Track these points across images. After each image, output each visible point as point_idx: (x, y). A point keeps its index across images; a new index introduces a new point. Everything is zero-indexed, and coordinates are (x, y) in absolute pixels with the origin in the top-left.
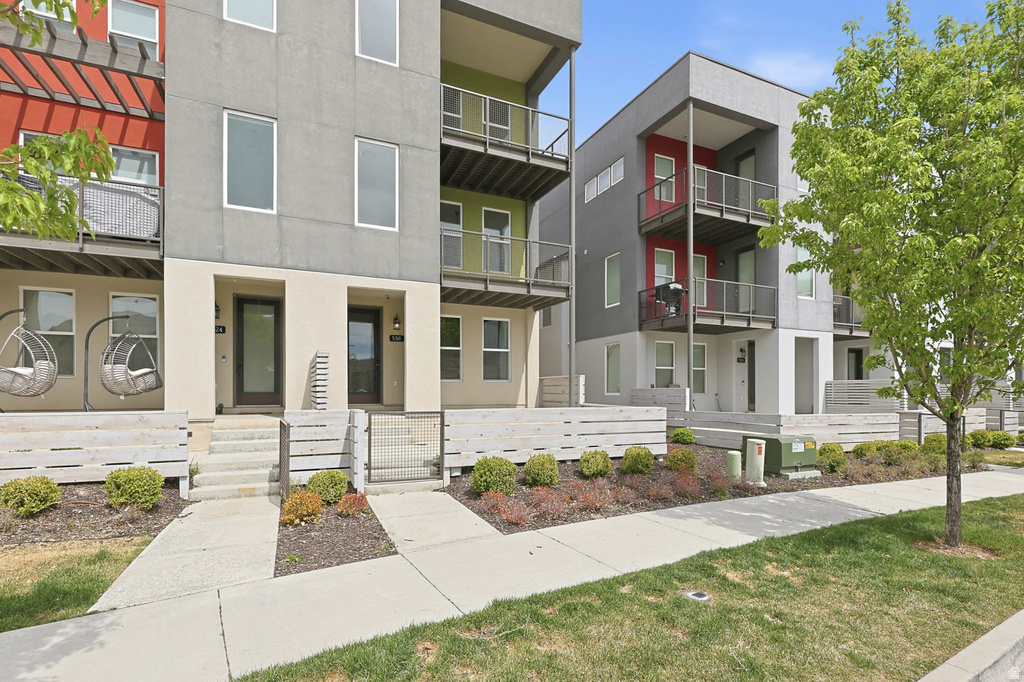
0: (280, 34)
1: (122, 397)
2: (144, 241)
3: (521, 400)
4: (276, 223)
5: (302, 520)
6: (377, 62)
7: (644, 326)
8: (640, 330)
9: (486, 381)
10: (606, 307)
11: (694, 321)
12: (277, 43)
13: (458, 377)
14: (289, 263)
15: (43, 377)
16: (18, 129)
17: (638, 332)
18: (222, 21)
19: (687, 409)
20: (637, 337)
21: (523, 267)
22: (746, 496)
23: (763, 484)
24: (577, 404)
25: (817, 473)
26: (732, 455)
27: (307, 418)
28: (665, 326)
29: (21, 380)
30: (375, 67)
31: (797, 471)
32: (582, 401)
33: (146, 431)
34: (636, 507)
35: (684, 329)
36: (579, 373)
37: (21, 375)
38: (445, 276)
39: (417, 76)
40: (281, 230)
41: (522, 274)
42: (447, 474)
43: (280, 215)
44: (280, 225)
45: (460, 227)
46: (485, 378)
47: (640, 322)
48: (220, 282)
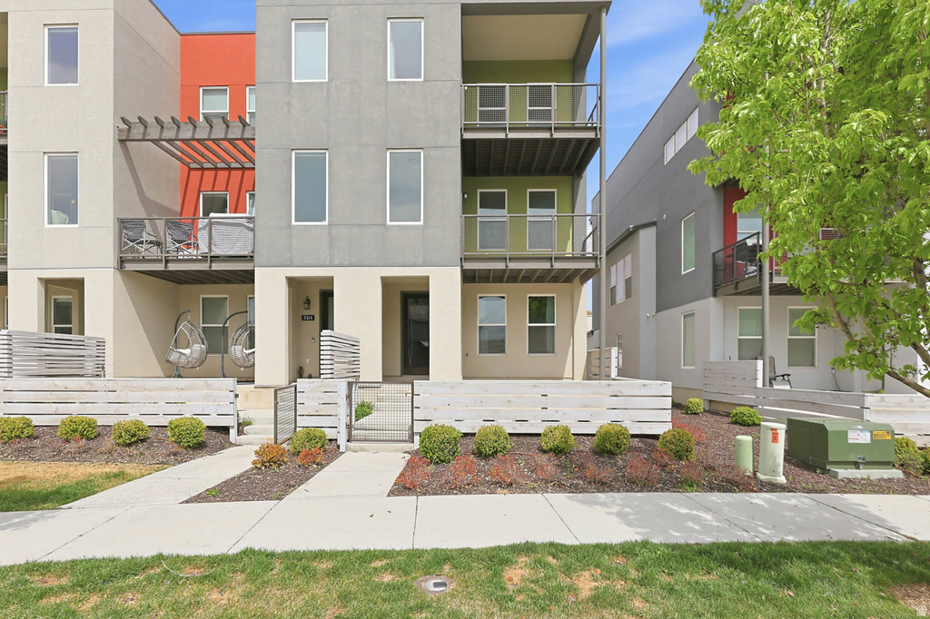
0: (330, 81)
1: (242, 369)
2: (246, 257)
3: (568, 373)
4: (327, 231)
5: (263, 465)
6: (404, 82)
7: (719, 292)
8: (715, 295)
9: (531, 355)
10: (683, 273)
11: (771, 280)
12: (328, 89)
13: (503, 351)
14: (337, 262)
15: (196, 355)
16: (199, 192)
17: (712, 299)
18: (291, 84)
19: (760, 384)
20: (712, 304)
21: (570, 243)
22: (730, 491)
23: (782, 479)
24: (608, 377)
25: (897, 474)
26: (739, 441)
27: (313, 385)
28: (740, 289)
29: (184, 357)
30: (403, 87)
31: (858, 468)
32: (614, 373)
33: (209, 392)
34: (560, 487)
35: (758, 291)
36: (610, 344)
37: (184, 354)
38: (465, 259)
39: (441, 83)
40: (331, 237)
41: (569, 250)
42: (417, 438)
43: (330, 225)
44: (330, 233)
45: (504, 212)
46: (530, 352)
47: (714, 287)
48: (292, 282)
